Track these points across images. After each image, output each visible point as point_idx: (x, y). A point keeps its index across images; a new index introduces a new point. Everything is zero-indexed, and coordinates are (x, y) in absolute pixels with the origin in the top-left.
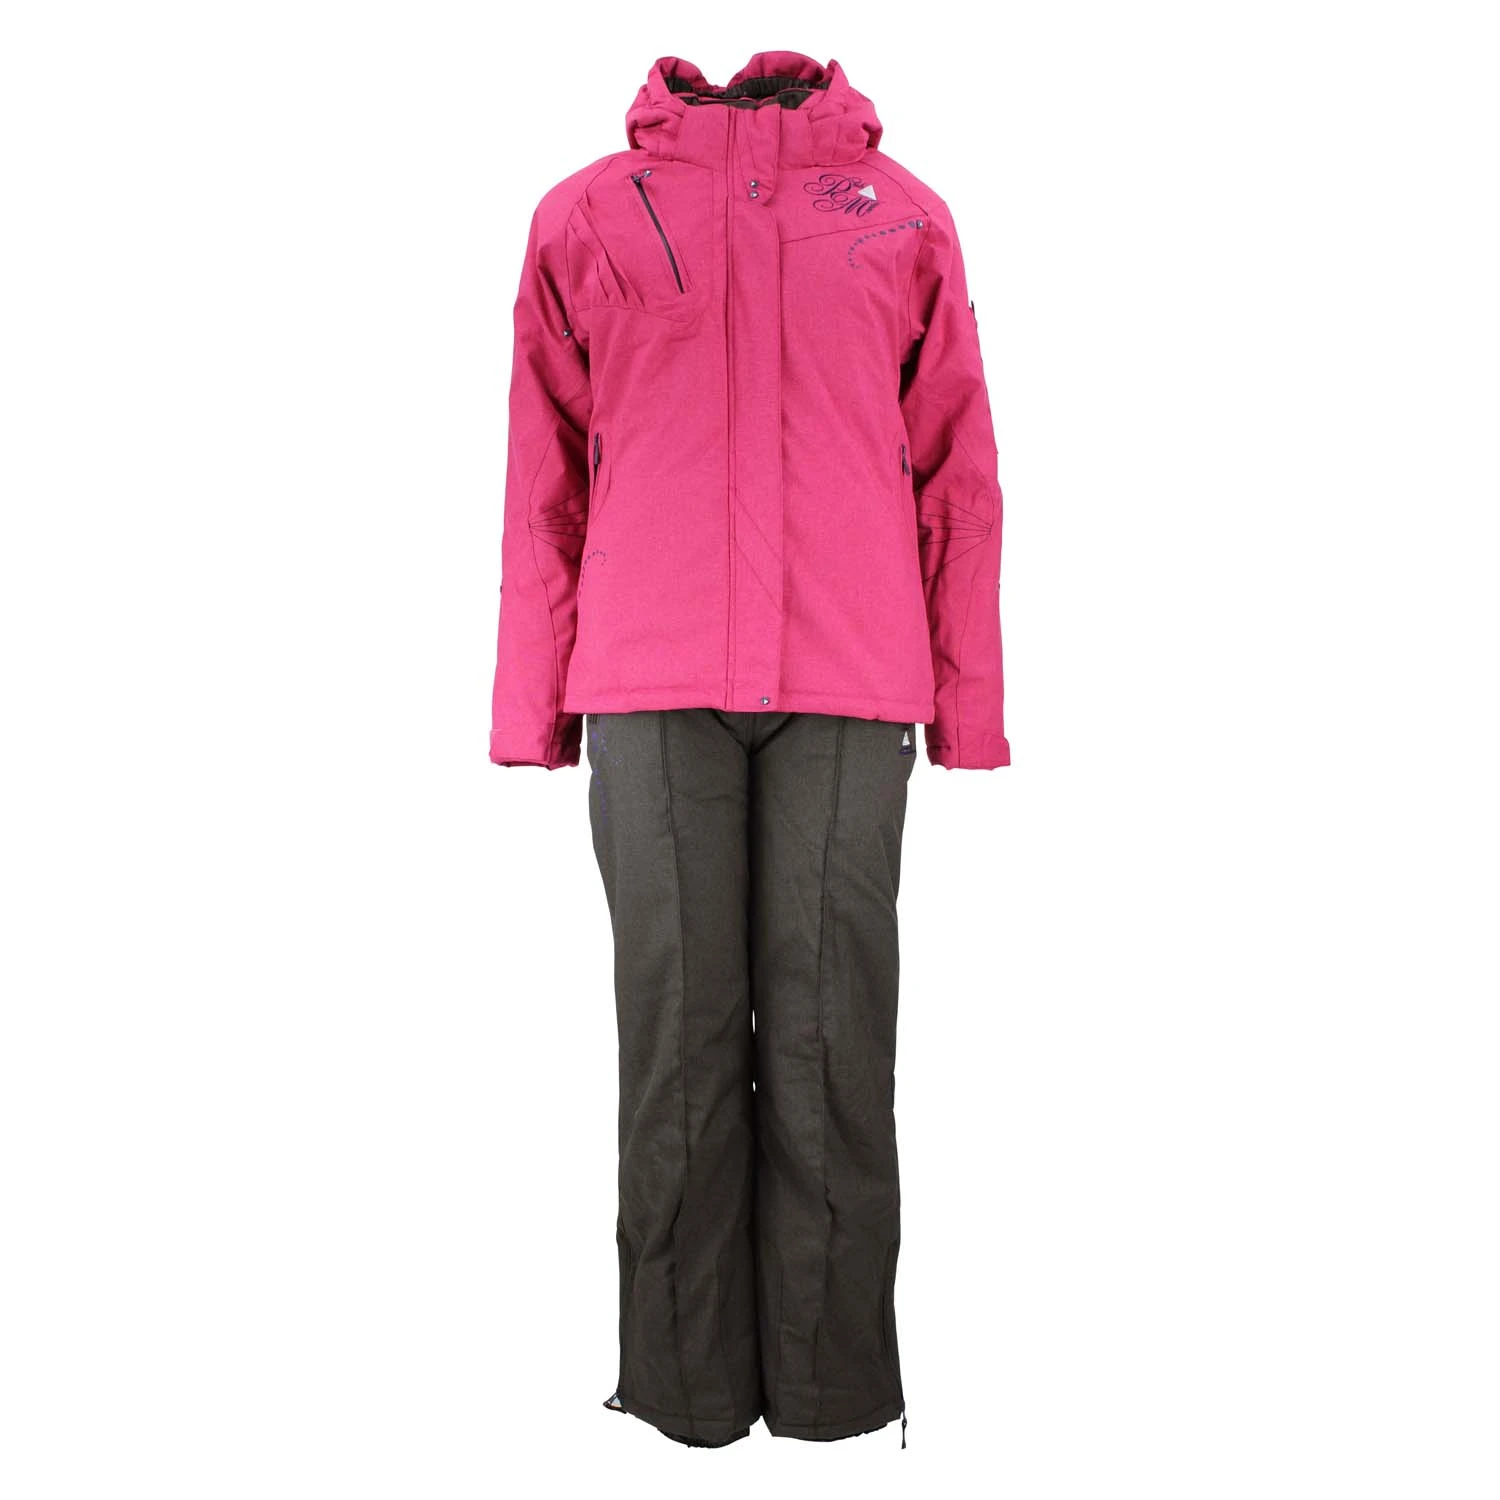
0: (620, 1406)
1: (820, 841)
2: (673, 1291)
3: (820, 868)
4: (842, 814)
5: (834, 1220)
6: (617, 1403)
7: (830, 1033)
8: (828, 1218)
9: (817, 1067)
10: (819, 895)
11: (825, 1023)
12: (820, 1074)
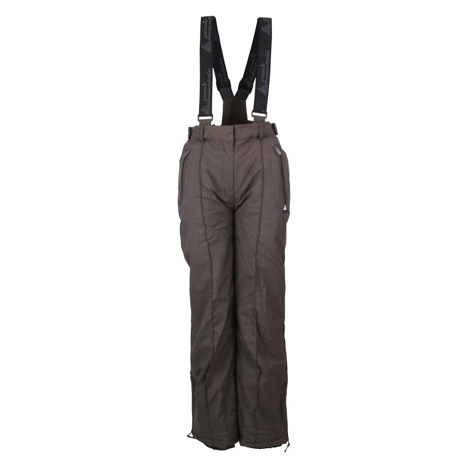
0: (192, 436)
1: (255, 243)
2: (206, 395)
3: (255, 252)
4: (262, 233)
5: (260, 372)
6: (191, 435)
7: (258, 308)
8: (259, 371)
9: (254, 319)
10: (254, 261)
11: (256, 304)
12: (255, 321)
